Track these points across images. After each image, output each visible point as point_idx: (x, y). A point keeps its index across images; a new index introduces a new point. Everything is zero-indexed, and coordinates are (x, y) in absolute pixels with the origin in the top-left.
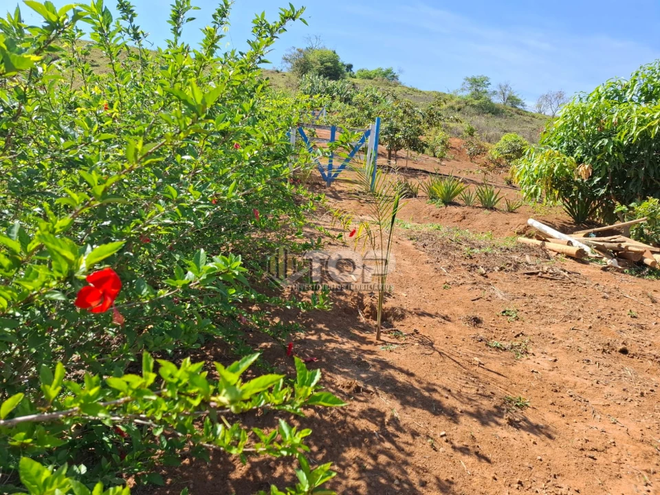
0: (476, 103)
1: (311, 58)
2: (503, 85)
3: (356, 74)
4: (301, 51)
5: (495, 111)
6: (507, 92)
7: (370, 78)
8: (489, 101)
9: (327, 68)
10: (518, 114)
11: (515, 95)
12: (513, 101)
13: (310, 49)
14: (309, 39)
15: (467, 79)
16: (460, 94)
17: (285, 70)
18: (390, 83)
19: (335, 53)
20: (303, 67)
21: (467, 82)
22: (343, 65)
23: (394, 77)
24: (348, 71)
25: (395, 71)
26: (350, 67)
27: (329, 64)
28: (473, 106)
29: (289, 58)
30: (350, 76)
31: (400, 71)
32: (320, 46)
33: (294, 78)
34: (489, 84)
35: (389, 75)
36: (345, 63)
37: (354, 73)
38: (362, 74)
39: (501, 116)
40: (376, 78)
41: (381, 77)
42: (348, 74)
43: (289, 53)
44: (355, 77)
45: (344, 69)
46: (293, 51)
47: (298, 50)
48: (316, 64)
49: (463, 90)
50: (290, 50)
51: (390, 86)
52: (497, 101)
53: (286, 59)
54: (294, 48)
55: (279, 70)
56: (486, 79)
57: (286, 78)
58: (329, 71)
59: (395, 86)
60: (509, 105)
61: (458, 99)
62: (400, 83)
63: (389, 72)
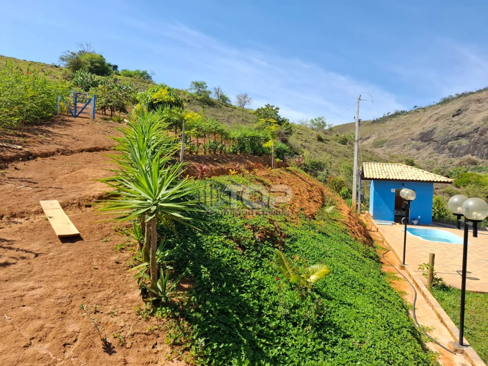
0: (199, 98)
1: (83, 59)
2: (217, 88)
3: (120, 72)
4: (74, 54)
5: (211, 104)
6: (220, 93)
7: (131, 76)
8: (208, 97)
9: (96, 67)
10: (226, 106)
11: (224, 94)
12: (224, 99)
13: (82, 53)
14: (81, 45)
15: (193, 83)
16: (190, 92)
17: (62, 66)
18: (145, 81)
19: (102, 57)
20: (76, 65)
21: (193, 85)
22: (110, 65)
23: (148, 77)
24: (114, 70)
25: (149, 73)
26: (115, 67)
27: (97, 64)
28: (197, 99)
29: (65, 58)
30: (116, 73)
31: (153, 74)
32: (91, 51)
33: (70, 72)
34: (207, 87)
35: (145, 76)
36: (111, 64)
37: (119, 72)
38: (125, 73)
39: (214, 107)
40: (135, 77)
41: (138, 77)
42: (114, 72)
43: (64, 54)
44: (120, 75)
45: (111, 68)
46: (67, 53)
47: (72, 53)
48: (87, 64)
49: (191, 89)
50: (65, 53)
51: (145, 83)
52: (213, 97)
53: (63, 59)
54: (69, 51)
55: (57, 65)
56: (205, 83)
57: (63, 72)
58: (98, 69)
59: (149, 83)
60: (221, 101)
61: (188, 95)
62: (152, 82)
63: (144, 73)
